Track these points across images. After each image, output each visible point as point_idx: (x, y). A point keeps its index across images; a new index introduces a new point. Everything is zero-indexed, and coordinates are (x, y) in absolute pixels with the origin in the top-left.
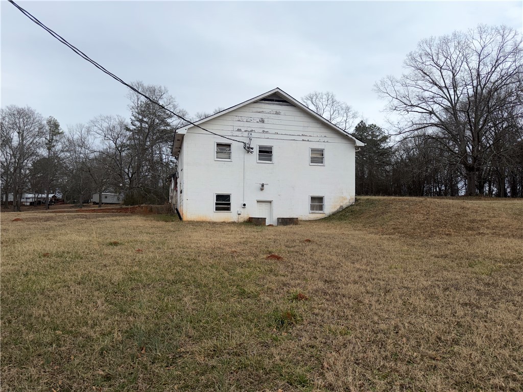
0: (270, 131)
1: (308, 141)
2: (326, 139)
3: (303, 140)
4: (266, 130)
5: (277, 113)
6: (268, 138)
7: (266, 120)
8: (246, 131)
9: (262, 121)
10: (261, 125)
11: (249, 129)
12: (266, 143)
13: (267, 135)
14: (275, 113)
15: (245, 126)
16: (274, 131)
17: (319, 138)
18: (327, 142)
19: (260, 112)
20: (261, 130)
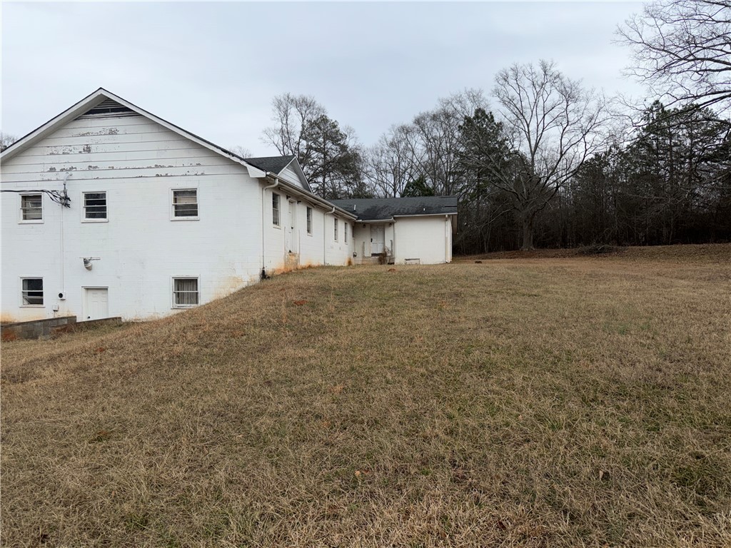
0: (100, 165)
1: (166, 175)
2: (200, 170)
3: (158, 176)
4: (93, 165)
5: (112, 133)
6: (97, 178)
7: (93, 148)
8: (62, 170)
9: (88, 150)
10: (85, 156)
11: (68, 166)
12: (95, 188)
13: (95, 174)
14: (108, 132)
15: (60, 161)
16: (107, 165)
17: (188, 169)
18: (202, 174)
19: (83, 135)
20: (85, 166)
